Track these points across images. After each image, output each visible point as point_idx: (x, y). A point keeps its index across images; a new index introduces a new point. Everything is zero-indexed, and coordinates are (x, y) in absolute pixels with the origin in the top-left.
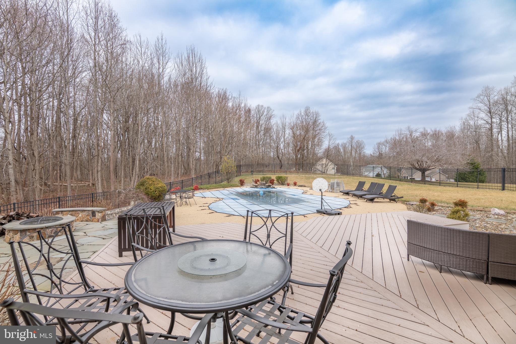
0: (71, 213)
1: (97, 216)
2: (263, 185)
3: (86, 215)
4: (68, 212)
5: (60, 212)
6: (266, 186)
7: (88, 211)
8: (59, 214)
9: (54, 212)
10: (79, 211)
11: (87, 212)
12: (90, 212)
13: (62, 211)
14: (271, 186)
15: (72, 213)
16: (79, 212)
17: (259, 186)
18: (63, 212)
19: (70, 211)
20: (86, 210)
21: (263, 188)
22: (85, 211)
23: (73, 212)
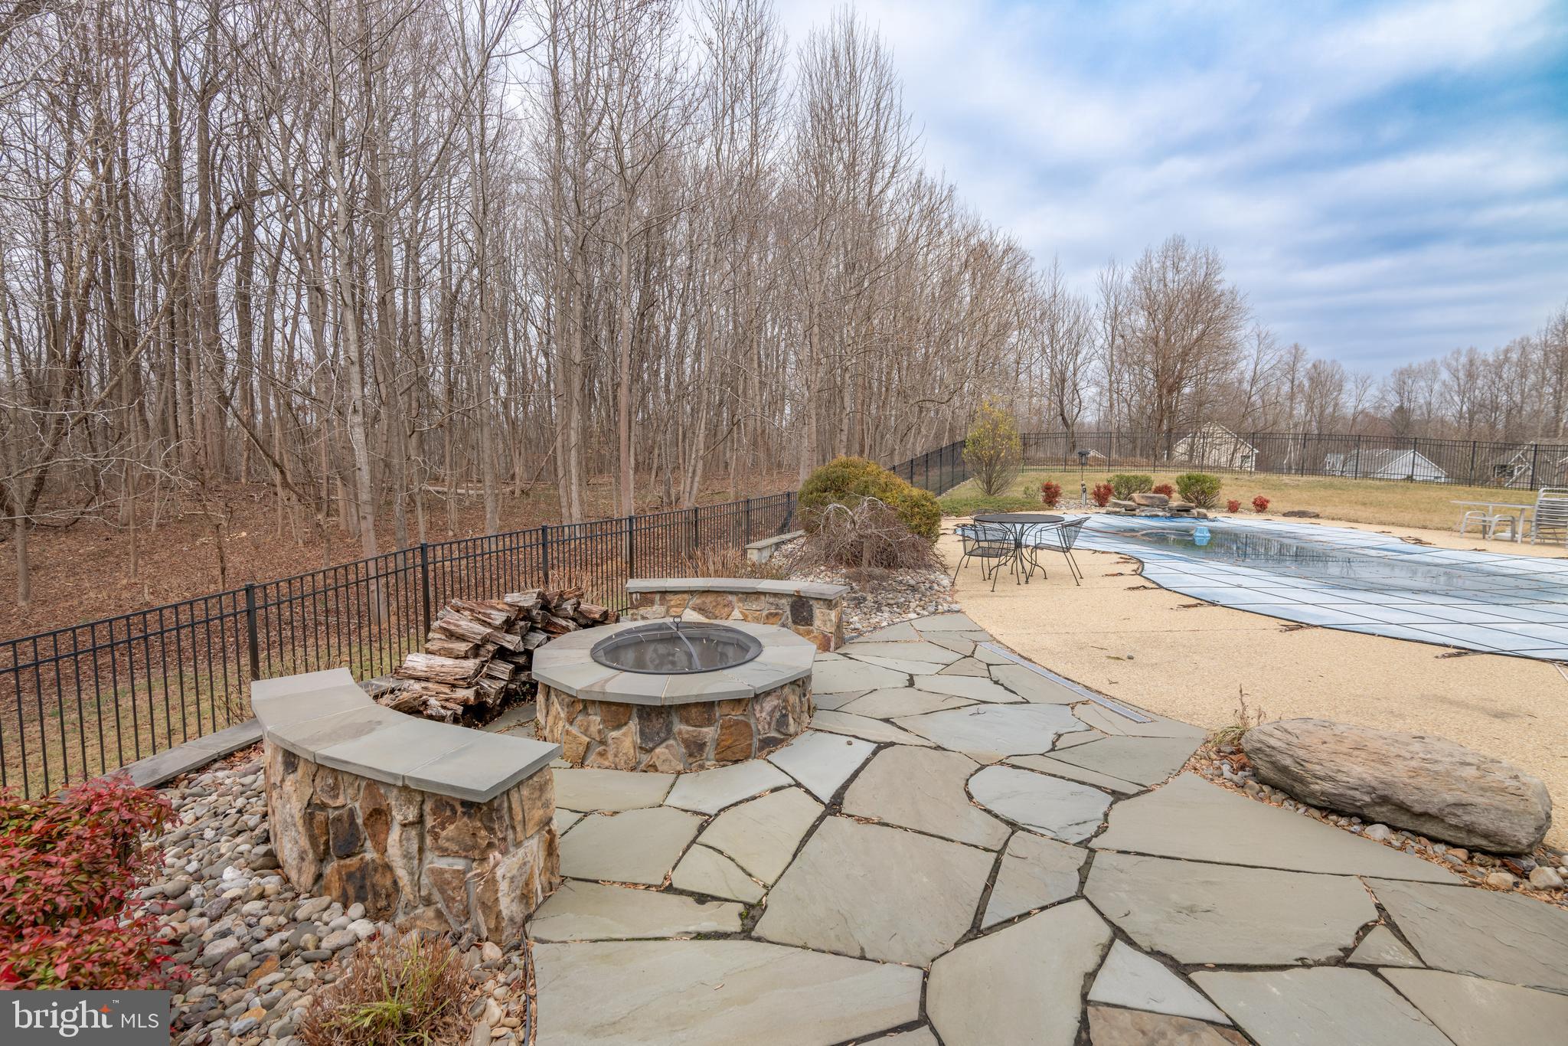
0: (696, 600)
1: (817, 622)
2: (1158, 507)
3: (765, 613)
4: (686, 596)
5: (657, 597)
6: (1171, 509)
7: (775, 595)
8: (652, 603)
9: (634, 596)
10: (731, 593)
11: (771, 600)
12: (784, 601)
13: (664, 593)
14: (1195, 512)
15: (704, 602)
16: (730, 598)
17: (1142, 508)
18: (669, 597)
19: (692, 592)
20: (764, 594)
21: (1157, 516)
22: (759, 594)
23: (709, 599)
